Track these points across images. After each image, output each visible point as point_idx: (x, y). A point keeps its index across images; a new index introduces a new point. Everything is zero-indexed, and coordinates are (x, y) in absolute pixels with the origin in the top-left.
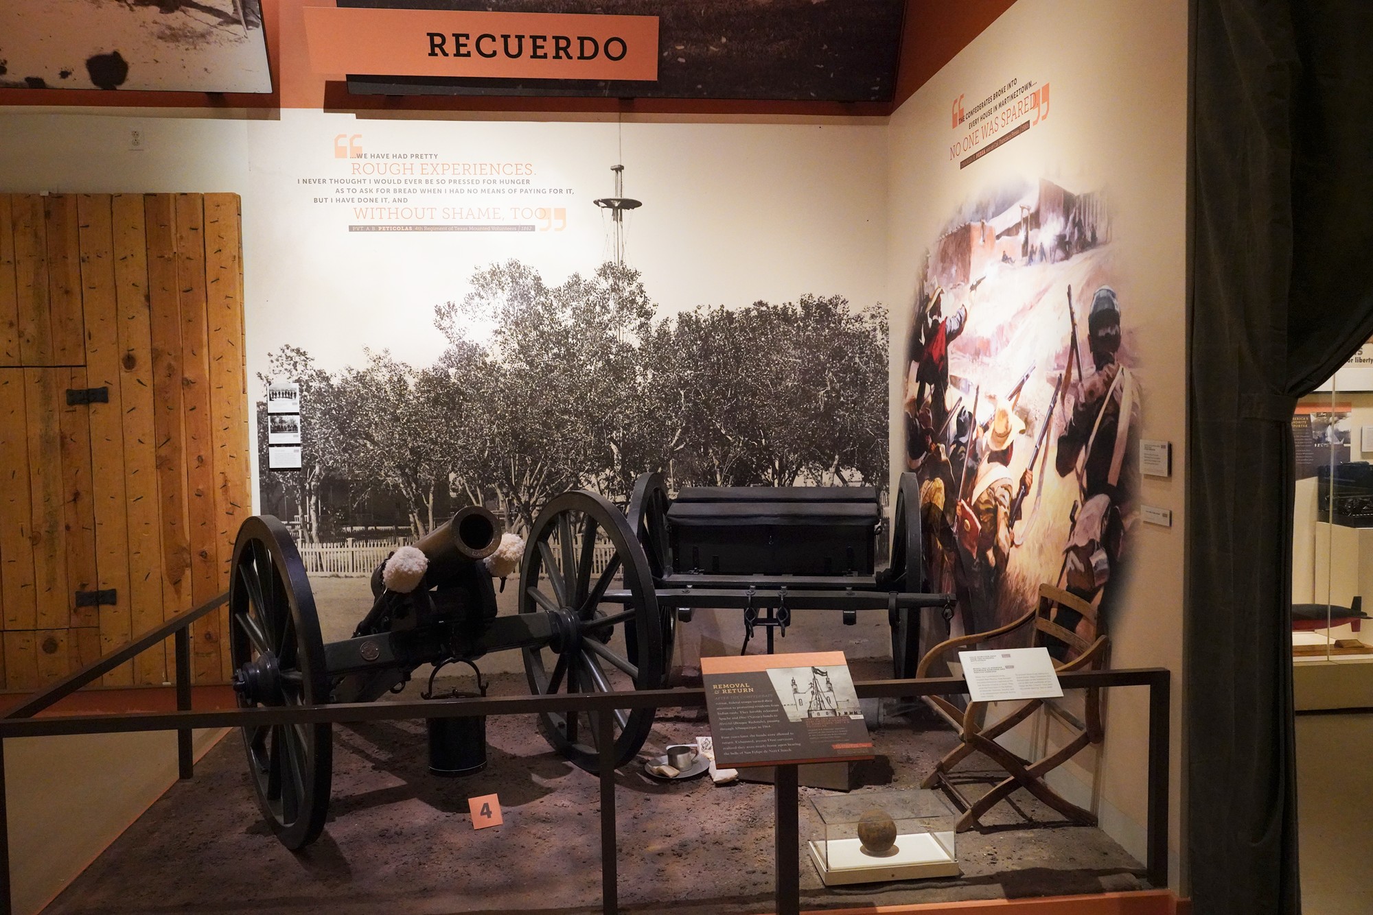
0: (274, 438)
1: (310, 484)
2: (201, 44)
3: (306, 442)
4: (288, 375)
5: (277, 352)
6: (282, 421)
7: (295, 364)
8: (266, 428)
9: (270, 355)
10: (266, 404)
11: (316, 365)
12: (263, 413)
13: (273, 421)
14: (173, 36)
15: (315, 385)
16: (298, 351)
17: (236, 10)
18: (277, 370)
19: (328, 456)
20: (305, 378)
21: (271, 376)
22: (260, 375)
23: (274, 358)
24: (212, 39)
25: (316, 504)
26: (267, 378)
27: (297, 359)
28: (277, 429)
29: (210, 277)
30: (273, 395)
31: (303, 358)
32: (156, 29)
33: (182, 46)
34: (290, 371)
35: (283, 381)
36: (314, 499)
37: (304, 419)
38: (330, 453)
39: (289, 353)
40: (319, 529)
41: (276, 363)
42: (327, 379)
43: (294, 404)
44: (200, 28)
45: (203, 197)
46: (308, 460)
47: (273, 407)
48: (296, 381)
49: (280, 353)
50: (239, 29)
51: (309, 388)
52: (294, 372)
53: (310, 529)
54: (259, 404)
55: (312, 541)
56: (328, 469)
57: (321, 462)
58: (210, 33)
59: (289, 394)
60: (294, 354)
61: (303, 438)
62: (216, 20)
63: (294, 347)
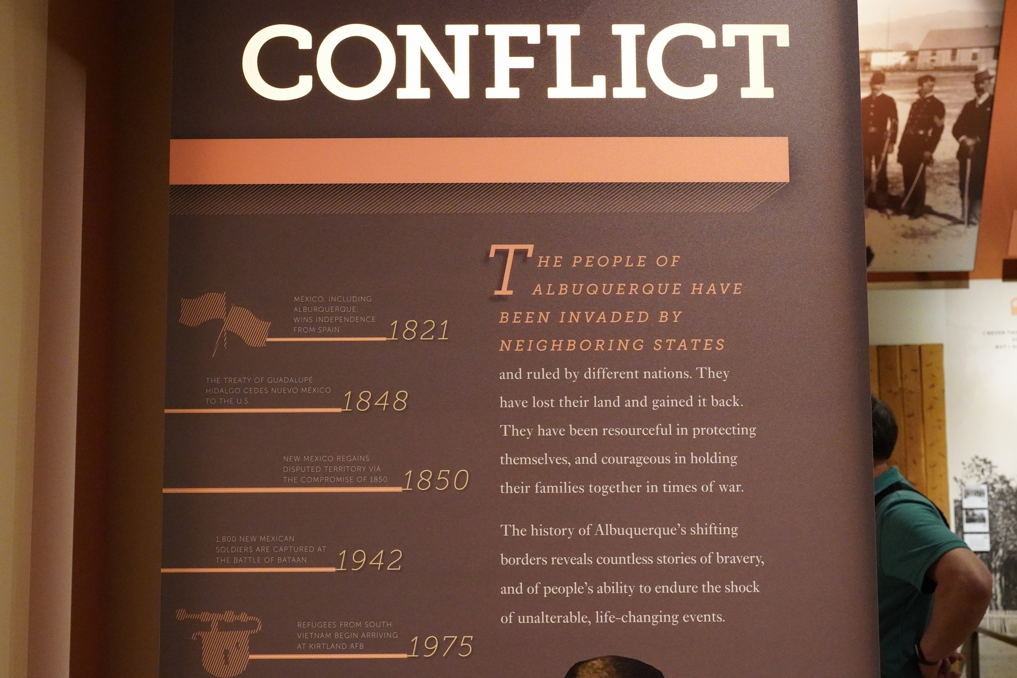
0: (967, 527)
1: (995, 563)
2: (932, 239)
3: (993, 531)
4: (977, 478)
5: (968, 461)
6: (974, 514)
7: (983, 471)
8: (961, 520)
9: (963, 464)
10: (961, 502)
11: (998, 472)
12: (959, 507)
13: (967, 514)
14: (913, 234)
15: (998, 486)
16: (985, 461)
17: (963, 215)
18: (969, 475)
19: (1009, 542)
20: (991, 481)
21: (964, 480)
22: (955, 479)
23: (967, 465)
24: (939, 235)
25: (1000, 579)
26: (961, 481)
27: (984, 466)
28: (971, 520)
29: (926, 406)
30: (967, 494)
31: (989, 466)
32: (902, 230)
33: (917, 241)
34: (979, 476)
35: (973, 483)
36: (998, 576)
37: (991, 512)
38: (1010, 539)
39: (978, 462)
40: (1003, 600)
41: (968, 470)
42: (1007, 482)
43: (984, 501)
44: (933, 228)
45: (920, 347)
46: (995, 545)
47: (967, 504)
48: (986, 483)
49: (971, 462)
50: (961, 228)
51: (993, 489)
52: (982, 477)
53: (996, 600)
54: (956, 501)
55: (997, 608)
56: (1009, 552)
57: (1004, 547)
58: (939, 231)
59: (979, 493)
60: (981, 463)
61: (991, 528)
62: (948, 222)
63: (982, 457)
